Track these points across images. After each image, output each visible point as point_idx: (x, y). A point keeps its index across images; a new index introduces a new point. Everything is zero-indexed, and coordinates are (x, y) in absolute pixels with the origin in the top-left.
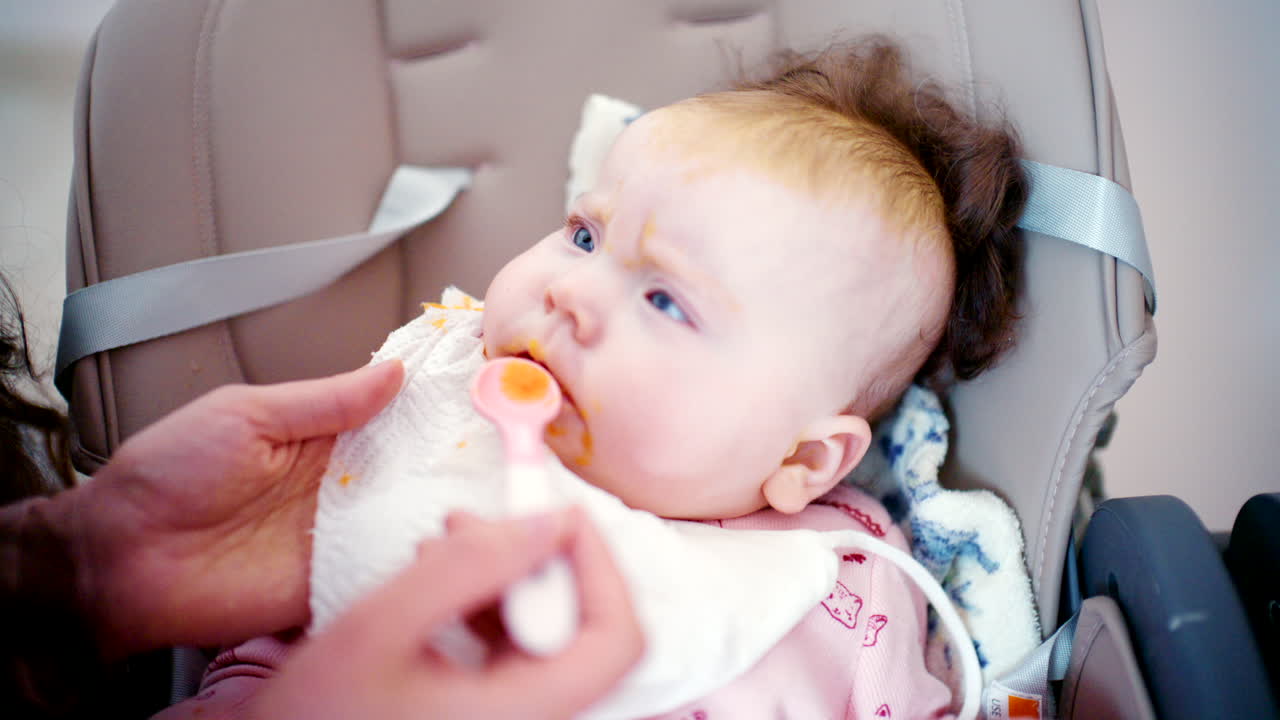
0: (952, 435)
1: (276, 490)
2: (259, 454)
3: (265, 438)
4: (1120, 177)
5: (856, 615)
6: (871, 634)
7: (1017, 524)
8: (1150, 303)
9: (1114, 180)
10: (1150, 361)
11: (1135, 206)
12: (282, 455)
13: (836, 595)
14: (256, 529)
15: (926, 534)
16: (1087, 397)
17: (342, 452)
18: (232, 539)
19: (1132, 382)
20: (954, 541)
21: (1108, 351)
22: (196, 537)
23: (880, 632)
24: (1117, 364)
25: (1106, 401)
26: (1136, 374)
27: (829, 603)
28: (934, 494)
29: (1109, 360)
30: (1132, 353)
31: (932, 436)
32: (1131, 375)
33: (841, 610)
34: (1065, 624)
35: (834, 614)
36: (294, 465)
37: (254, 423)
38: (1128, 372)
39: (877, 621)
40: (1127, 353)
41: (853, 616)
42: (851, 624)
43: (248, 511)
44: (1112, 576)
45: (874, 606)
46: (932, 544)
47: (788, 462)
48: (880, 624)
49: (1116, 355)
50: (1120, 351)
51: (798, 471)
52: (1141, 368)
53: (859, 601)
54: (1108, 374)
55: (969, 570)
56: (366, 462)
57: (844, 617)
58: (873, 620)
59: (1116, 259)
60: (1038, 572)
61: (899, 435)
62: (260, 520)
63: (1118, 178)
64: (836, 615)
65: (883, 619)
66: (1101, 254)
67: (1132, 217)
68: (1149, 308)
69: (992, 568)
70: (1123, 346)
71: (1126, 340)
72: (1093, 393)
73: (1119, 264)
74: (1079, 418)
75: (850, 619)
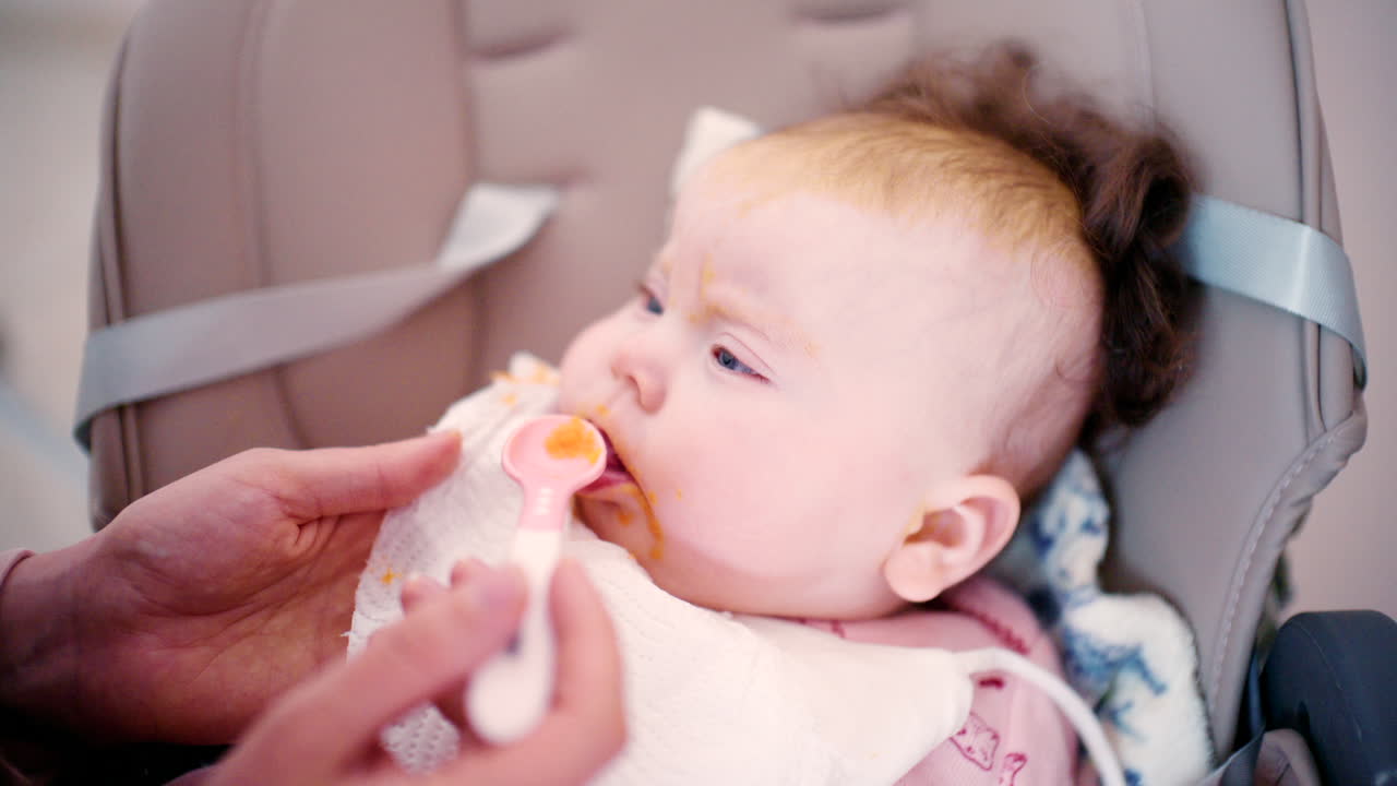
0: (1114, 525)
1: (299, 574)
2: (284, 535)
3: (292, 516)
4: (1329, 228)
5: (993, 755)
6: (1007, 775)
7: (1189, 639)
8: (1360, 378)
9: (1321, 230)
10: (1357, 448)
11: (1346, 260)
12: (309, 535)
13: (970, 730)
14: (272, 616)
15: (1079, 647)
16: (1279, 488)
17: (385, 545)
18: (243, 627)
19: (1334, 474)
20: (1113, 656)
21: (1307, 435)
22: (200, 625)
23: (1018, 774)
24: (1318, 451)
25: (1301, 494)
26: (1339, 464)
27: (960, 740)
28: (1090, 601)
29: (1308, 445)
30: (1334, 441)
31: (1089, 527)
32: (1334, 466)
33: (976, 748)
34: (1245, 748)
35: (967, 752)
36: (325, 546)
37: (278, 498)
38: (1330, 462)
39: (1015, 761)
40: (1330, 438)
41: (989, 755)
42: (987, 764)
43: (264, 596)
44: (1302, 705)
45: (1012, 743)
46: (1087, 660)
47: (914, 539)
48: (1018, 764)
49: (1316, 439)
50: (1320, 436)
51: (926, 550)
52: (1346, 458)
53: (995, 737)
54: (1306, 462)
55: (1130, 688)
56: (413, 558)
57: (978, 756)
58: (1011, 759)
59: (1319, 327)
60: (1212, 691)
61: (1049, 522)
62: (278, 605)
63: (1325, 227)
64: (969, 754)
65: (1021, 758)
66: (1300, 321)
67: (1342, 275)
68: (1359, 381)
69: (1159, 689)
70: (1325, 431)
71: (1330, 421)
72: (1286, 483)
73: (1323, 333)
74: (1268, 512)
75: (986, 759)
